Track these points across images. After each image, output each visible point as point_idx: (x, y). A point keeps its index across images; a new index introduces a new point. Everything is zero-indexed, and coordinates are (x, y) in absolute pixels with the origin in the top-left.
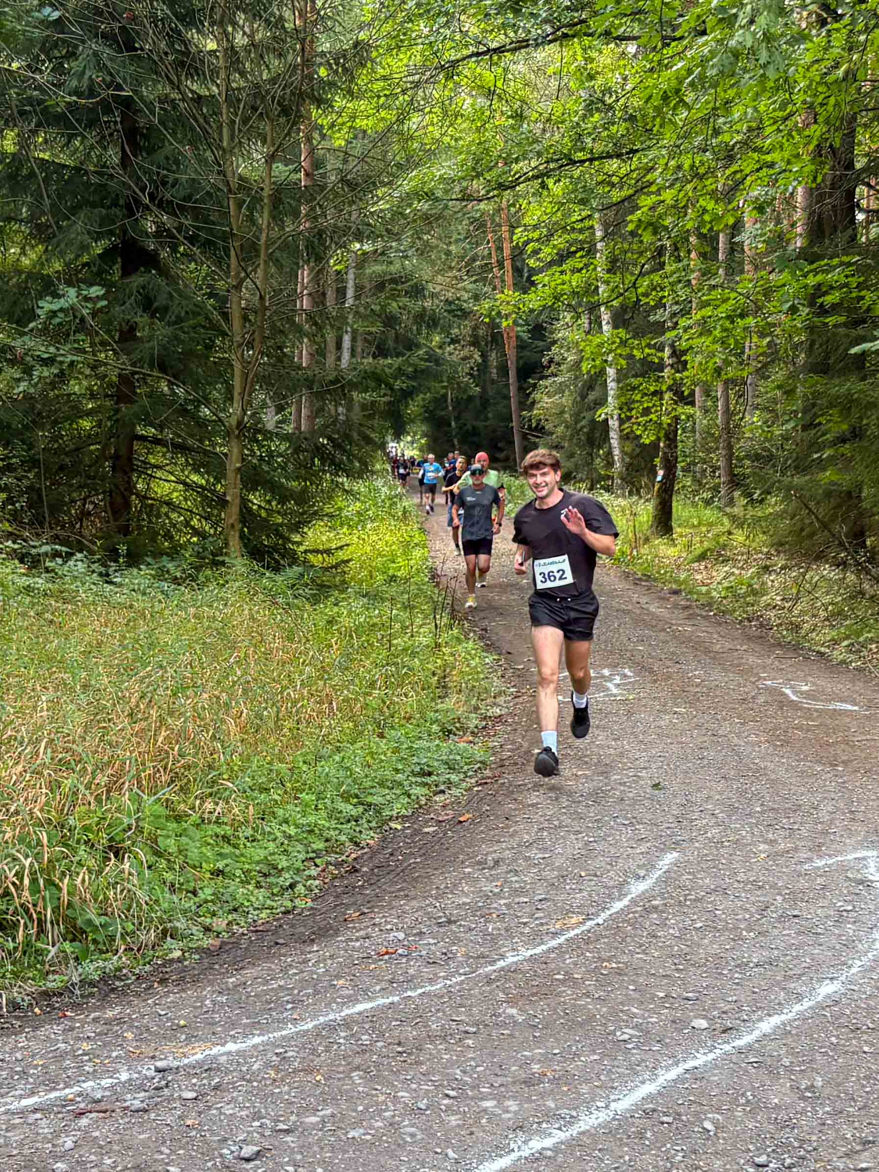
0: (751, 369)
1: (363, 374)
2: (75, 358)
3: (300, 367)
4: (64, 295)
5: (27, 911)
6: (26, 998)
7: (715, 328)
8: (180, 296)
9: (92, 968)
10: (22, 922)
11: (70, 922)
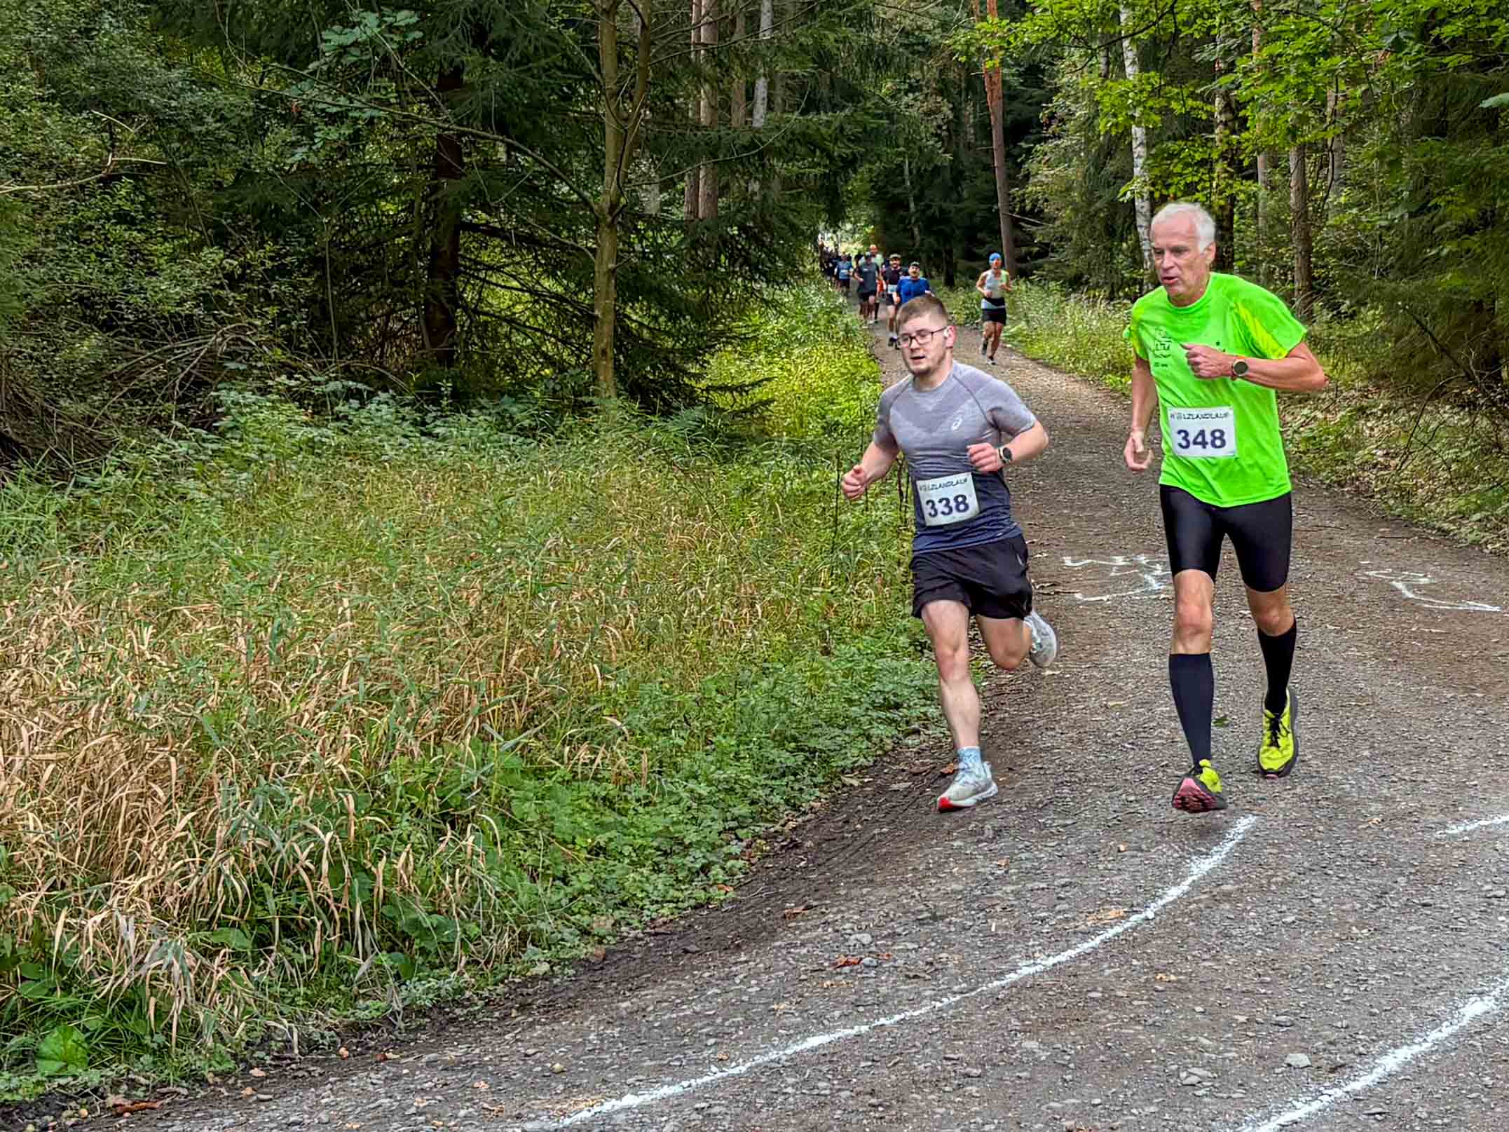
0: (1339, 130)
1: (790, 136)
2: (375, 113)
3: (697, 127)
4: (359, 23)
5: (326, 908)
6: (326, 1033)
7: (1288, 71)
8: (528, 25)
9: (420, 990)
10: (319, 924)
11: (389, 924)
